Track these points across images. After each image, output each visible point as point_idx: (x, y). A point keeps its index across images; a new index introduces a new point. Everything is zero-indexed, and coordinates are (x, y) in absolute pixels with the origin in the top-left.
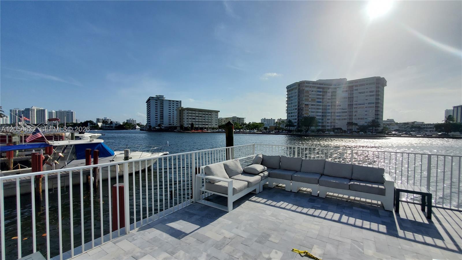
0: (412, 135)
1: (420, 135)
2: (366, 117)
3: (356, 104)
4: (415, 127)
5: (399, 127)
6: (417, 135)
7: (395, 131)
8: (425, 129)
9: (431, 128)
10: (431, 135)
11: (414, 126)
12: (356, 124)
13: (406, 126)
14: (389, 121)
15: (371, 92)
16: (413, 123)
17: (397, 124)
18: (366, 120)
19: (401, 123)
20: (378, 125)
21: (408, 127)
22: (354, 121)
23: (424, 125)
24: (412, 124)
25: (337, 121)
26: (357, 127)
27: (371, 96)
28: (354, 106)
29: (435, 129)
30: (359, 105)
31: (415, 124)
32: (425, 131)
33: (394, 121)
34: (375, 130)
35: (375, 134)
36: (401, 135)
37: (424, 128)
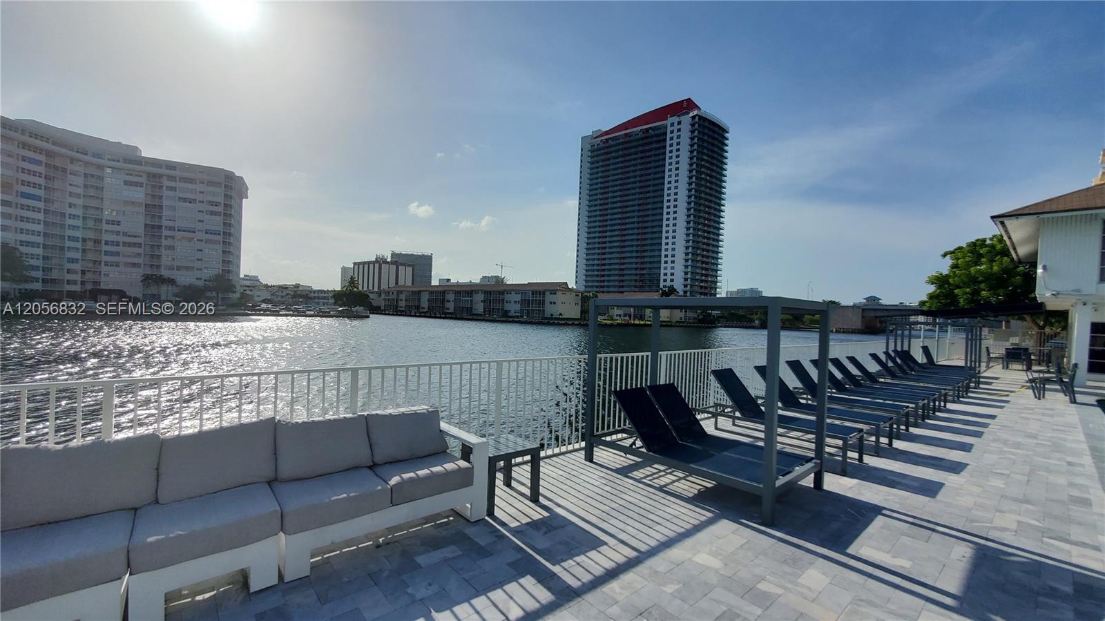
0: (298, 312)
1: (312, 313)
2: (198, 264)
3: (171, 228)
4: (301, 296)
5: (272, 295)
6: (308, 313)
7: (264, 301)
8: (317, 300)
9: (324, 298)
10: (329, 312)
11: (299, 292)
12: (171, 282)
13: (284, 294)
14: (249, 280)
15: (212, 203)
16: (297, 286)
17: (267, 286)
18: (198, 274)
19: (274, 286)
20: (230, 287)
21: (288, 294)
22: (165, 273)
23: (315, 292)
24: (295, 289)
25: (104, 269)
26: (175, 290)
27: (212, 213)
28: (165, 232)
29: (333, 301)
30: (179, 230)
31: (300, 288)
32: (316, 303)
33: (258, 280)
34: (223, 299)
35: (224, 310)
36: (279, 312)
37: (315, 298)
